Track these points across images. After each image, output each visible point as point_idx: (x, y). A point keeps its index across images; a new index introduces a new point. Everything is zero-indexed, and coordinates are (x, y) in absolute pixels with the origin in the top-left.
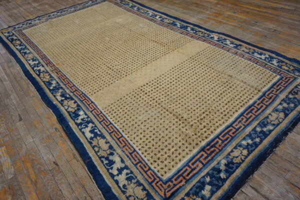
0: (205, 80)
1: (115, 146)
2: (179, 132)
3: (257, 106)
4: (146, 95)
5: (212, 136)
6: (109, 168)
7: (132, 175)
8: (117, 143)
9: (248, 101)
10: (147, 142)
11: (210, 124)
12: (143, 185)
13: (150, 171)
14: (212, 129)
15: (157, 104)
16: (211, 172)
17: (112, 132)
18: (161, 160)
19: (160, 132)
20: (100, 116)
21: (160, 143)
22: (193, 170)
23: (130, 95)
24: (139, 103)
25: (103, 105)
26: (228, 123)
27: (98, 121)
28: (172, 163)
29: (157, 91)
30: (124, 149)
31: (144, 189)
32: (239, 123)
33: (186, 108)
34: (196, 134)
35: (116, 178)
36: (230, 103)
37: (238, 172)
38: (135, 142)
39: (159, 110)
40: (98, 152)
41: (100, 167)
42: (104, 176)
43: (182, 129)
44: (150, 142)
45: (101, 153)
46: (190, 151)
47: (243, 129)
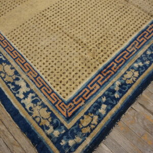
0: (103, 5)
1: (20, 71)
2: (79, 56)
3: (149, 31)
4: (47, 20)
5: (109, 60)
6: (15, 92)
7: (37, 98)
8: (21, 68)
9: (141, 25)
10: (49, 67)
11: (107, 49)
12: (48, 107)
13: (53, 94)
14: (108, 53)
15: (58, 29)
16: (107, 92)
17: (16, 58)
18: (63, 83)
19: (62, 57)
20: (4, 42)
21: (61, 67)
22: (91, 91)
23: (32, 20)
24: (41, 28)
25: (6, 31)
26: (122, 47)
27: (2, 47)
28: (73, 86)
29: (58, 15)
30: (29, 74)
31: (49, 110)
32: (132, 47)
33: (85, 33)
34: (94, 58)
35: (22, 102)
36: (126, 28)
37: (130, 92)
38: (39, 67)
39: (61, 35)
40: (5, 77)
41: (8, 92)
42: (12, 101)
43: (81, 53)
44: (52, 67)
45: (7, 79)
46: (89, 74)
47: (136, 52)
